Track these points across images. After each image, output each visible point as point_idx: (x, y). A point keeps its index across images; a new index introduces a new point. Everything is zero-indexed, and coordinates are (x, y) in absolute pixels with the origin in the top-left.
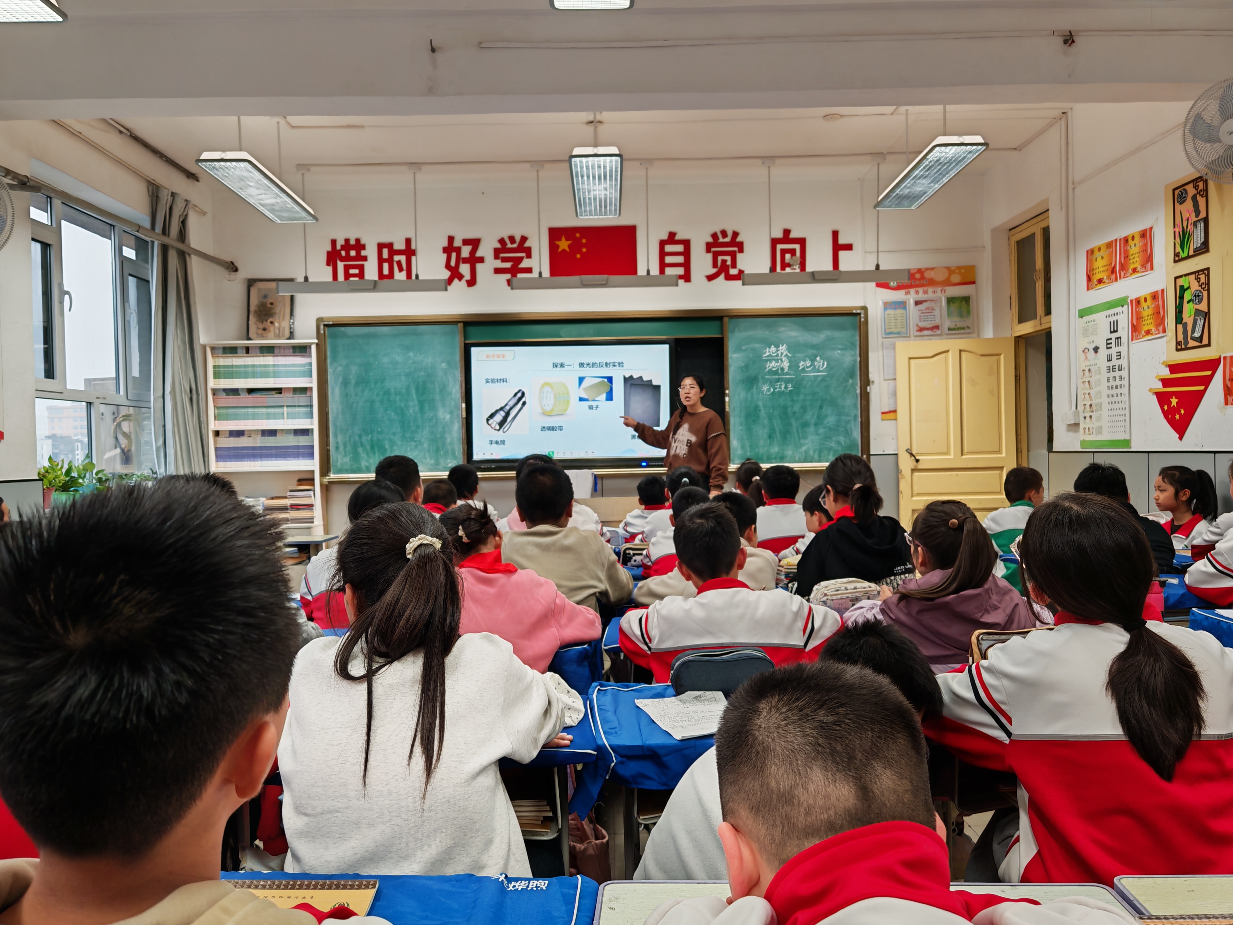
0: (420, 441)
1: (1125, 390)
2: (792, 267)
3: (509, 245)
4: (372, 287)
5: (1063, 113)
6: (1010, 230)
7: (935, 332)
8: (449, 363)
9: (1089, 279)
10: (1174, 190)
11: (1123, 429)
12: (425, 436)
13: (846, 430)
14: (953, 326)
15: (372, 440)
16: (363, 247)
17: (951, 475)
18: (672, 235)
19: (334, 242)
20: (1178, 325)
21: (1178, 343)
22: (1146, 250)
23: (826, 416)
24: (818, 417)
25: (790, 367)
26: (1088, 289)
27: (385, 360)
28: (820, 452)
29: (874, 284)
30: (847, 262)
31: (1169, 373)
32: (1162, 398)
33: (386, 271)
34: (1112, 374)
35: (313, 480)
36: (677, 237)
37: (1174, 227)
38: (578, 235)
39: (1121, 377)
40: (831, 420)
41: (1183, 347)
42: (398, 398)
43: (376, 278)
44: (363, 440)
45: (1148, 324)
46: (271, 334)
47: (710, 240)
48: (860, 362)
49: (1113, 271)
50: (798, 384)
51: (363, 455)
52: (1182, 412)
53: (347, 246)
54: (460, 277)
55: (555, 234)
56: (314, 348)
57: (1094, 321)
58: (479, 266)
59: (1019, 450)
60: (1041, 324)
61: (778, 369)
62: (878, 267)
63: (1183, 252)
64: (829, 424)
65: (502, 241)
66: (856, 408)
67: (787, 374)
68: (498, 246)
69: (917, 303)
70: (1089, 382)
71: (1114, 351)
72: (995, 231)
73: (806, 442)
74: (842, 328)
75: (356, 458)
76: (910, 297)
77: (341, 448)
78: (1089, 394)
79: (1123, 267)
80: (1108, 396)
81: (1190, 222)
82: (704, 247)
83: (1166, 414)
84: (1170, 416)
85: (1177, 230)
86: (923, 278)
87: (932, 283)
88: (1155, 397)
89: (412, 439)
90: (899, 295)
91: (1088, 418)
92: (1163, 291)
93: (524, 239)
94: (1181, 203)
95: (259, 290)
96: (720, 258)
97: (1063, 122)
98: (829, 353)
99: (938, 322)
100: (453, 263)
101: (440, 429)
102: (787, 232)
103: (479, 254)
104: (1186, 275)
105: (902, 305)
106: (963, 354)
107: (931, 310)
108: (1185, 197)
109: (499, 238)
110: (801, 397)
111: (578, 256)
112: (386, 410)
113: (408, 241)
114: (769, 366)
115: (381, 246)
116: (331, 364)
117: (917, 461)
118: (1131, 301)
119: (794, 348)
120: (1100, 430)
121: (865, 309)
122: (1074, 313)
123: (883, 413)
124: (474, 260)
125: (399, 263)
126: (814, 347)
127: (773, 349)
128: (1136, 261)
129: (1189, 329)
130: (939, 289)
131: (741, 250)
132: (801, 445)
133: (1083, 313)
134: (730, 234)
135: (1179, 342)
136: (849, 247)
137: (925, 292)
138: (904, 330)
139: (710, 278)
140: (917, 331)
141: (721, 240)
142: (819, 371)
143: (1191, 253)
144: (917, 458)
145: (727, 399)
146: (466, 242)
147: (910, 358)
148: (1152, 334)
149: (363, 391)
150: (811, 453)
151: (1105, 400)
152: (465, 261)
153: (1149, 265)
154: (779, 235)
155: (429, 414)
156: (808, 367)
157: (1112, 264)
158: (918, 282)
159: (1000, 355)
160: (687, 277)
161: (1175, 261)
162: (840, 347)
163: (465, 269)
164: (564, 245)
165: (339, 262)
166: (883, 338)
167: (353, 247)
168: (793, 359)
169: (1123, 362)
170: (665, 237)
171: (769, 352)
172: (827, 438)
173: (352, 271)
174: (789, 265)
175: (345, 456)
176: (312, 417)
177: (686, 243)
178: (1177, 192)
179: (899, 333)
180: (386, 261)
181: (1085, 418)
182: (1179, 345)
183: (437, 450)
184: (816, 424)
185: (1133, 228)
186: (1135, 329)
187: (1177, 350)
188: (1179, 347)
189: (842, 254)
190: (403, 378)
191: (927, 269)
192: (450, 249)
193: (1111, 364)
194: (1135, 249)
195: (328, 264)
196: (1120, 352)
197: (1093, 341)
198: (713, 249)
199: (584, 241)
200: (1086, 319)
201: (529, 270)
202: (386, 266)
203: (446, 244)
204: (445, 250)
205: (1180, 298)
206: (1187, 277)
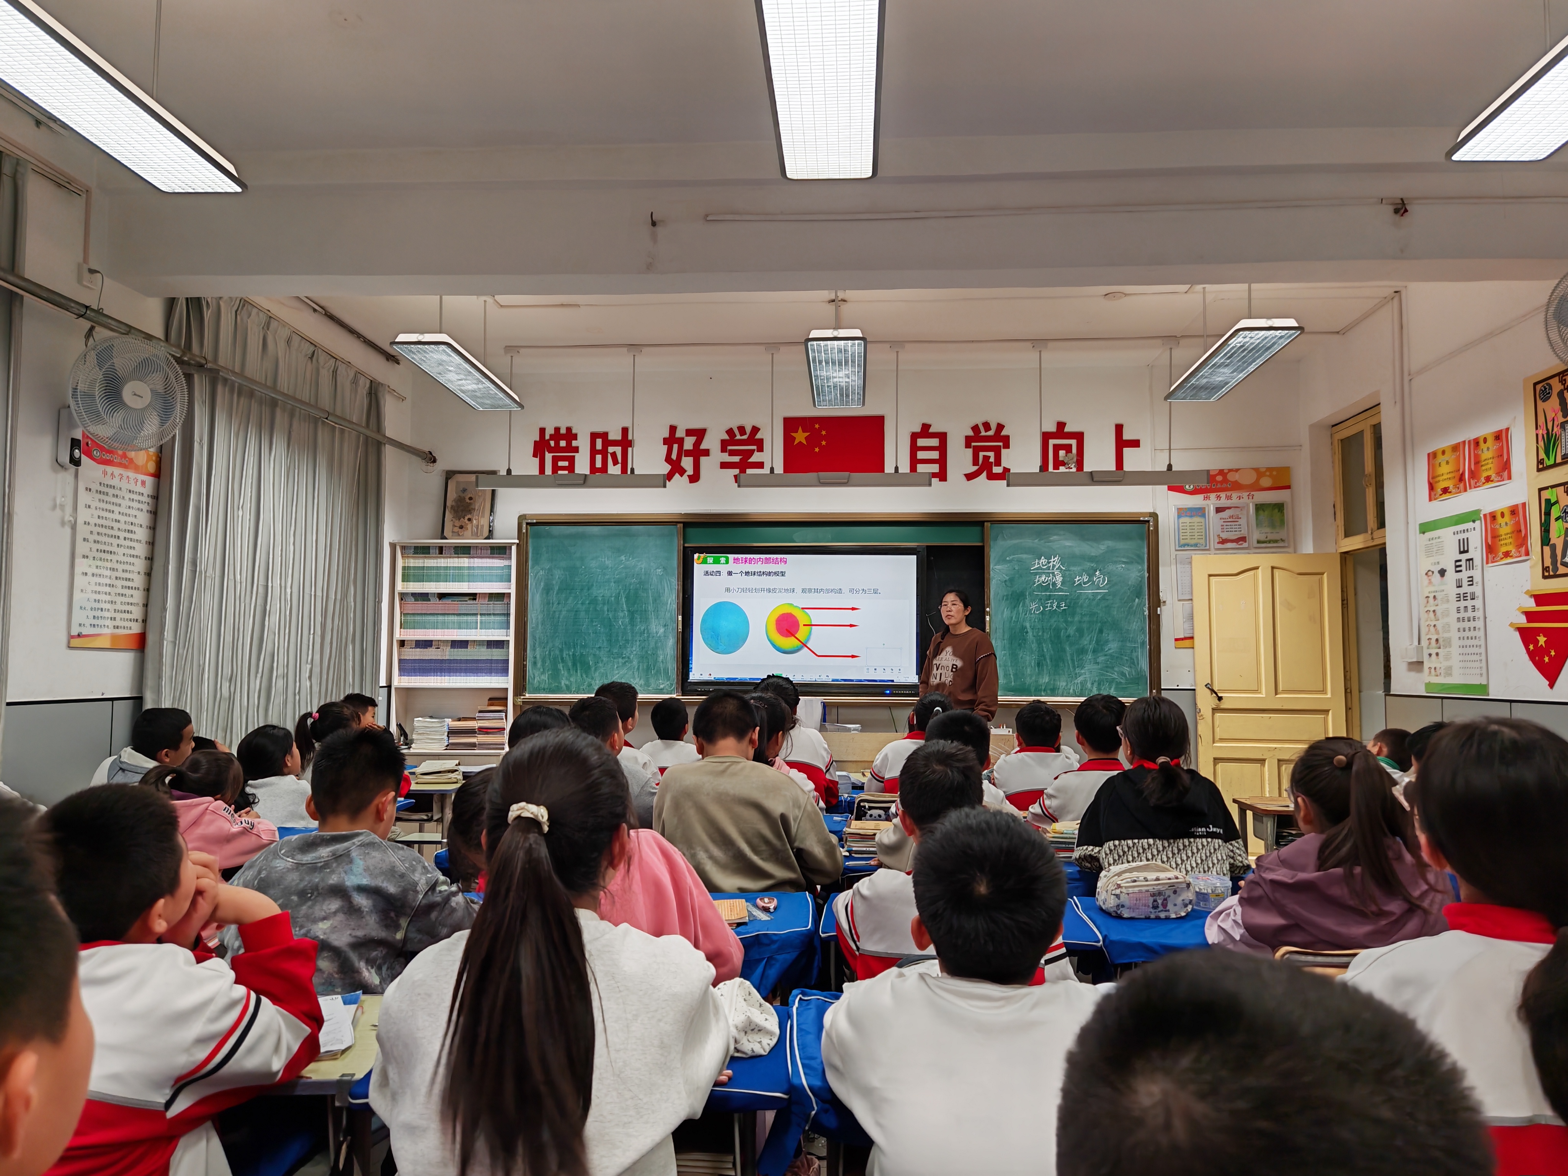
0: (629, 658)
1: (1479, 624)
2: (1067, 466)
3: (738, 437)
4: (582, 482)
5: (1396, 292)
6: (1333, 426)
7: (1241, 544)
8: (665, 569)
9: (1431, 487)
10: (1535, 384)
11: (1478, 671)
12: (635, 652)
13: (1131, 658)
14: (1263, 538)
15: (574, 655)
16: (575, 437)
17: (1262, 717)
18: (926, 427)
19: (542, 431)
20: (1544, 547)
21: (1545, 569)
22: (1502, 455)
23: (1107, 641)
24: (1098, 642)
25: (1063, 583)
26: (1430, 500)
27: (593, 564)
28: (1099, 684)
29: (1166, 487)
30: (1133, 460)
31: (1534, 605)
32: (1527, 635)
33: (599, 464)
34: (1463, 604)
35: (506, 699)
36: (931, 430)
37: (1537, 428)
38: (817, 426)
39: (1474, 608)
40: (1113, 646)
41: (1551, 573)
42: (606, 608)
43: (587, 471)
44: (564, 655)
45: (1507, 544)
46: (468, 533)
47: (971, 433)
48: (1149, 577)
49: (1461, 478)
50: (1073, 604)
51: (564, 672)
52: (1553, 653)
53: (557, 435)
54: (682, 472)
55: (791, 424)
56: (514, 548)
57: (1439, 538)
58: (703, 459)
59: (1349, 690)
60: (1372, 539)
61: (1049, 584)
62: (1170, 467)
63: (1549, 459)
64: (1111, 651)
65: (730, 432)
66: (1144, 633)
67: (1060, 590)
68: (726, 437)
69: (1219, 510)
70: (1434, 611)
71: (1464, 575)
72: (1312, 427)
73: (1083, 671)
74: (1126, 537)
75: (555, 675)
76: (1211, 503)
77: (539, 665)
78: (1435, 626)
79: (1474, 475)
80: (1459, 630)
81: (1556, 423)
82: (963, 442)
83: (1532, 655)
84: (1537, 658)
85: (1540, 432)
86: (1225, 480)
87: (1237, 486)
88: (1517, 634)
89: (620, 655)
90: (1197, 501)
91: (1434, 656)
92: (1524, 504)
93: (755, 430)
94: (1545, 400)
95: (458, 483)
96: (981, 454)
97: (1396, 301)
98: (1111, 567)
99: (1244, 532)
100: (674, 456)
101: (652, 645)
102: (1061, 425)
103: (703, 446)
104: (1553, 487)
105: (1200, 512)
106: (1276, 572)
107: (1235, 519)
108: (1549, 393)
109: (727, 428)
110: (1077, 619)
111: (817, 450)
112: (592, 621)
113: (625, 431)
114: (1039, 581)
115: (594, 436)
116: (533, 567)
117: (1220, 699)
118: (1485, 515)
119: (1069, 560)
120: (1449, 671)
121: (1155, 516)
122: (1414, 528)
123: (1176, 640)
124: (698, 453)
125: (614, 455)
126: (1092, 559)
127: (1043, 560)
128: (1489, 468)
129: (1559, 552)
130: (1245, 494)
131: (1007, 446)
132: (1077, 676)
133: (1425, 528)
134: (994, 427)
135: (1547, 567)
136: (1135, 444)
137: (1229, 498)
138: (1202, 542)
139: (970, 477)
140: (1218, 543)
141: (983, 433)
142: (1099, 588)
143: (1559, 460)
144: (1220, 695)
145: (988, 618)
146: (689, 433)
147: (1210, 576)
148: (1511, 556)
149: (566, 599)
150: (1089, 685)
151: (1454, 635)
152: (688, 453)
153: (1506, 473)
154: (1052, 428)
155: (640, 627)
156: (1085, 583)
157: (1459, 470)
158: (1219, 486)
159: (1323, 574)
160: (942, 476)
161: (1539, 470)
162: (1124, 560)
163: (687, 463)
164: (800, 437)
165: (547, 453)
166: (1176, 550)
167: (563, 437)
168: (1067, 573)
169: (1477, 589)
170: (918, 429)
171: (1039, 563)
172: (1108, 667)
173: (561, 464)
174: (1063, 464)
175: (543, 673)
176: (508, 628)
177: (942, 437)
178: (1539, 387)
179: (1196, 545)
180: (599, 452)
181: (1430, 655)
182: (1547, 571)
183: (648, 668)
184: (1095, 651)
185: (1486, 429)
186: (1491, 550)
187: (1544, 577)
188: (1546, 574)
189: (1127, 451)
190: (612, 584)
191: (1230, 470)
192: (671, 440)
193: (1461, 591)
194: (1487, 453)
195: (535, 455)
196: (1472, 577)
197: (1438, 563)
198: (973, 444)
199: (824, 433)
200: (1429, 535)
201: (760, 465)
202: (599, 458)
203: (667, 435)
204: (666, 441)
205: (1545, 514)
206: (1554, 489)
